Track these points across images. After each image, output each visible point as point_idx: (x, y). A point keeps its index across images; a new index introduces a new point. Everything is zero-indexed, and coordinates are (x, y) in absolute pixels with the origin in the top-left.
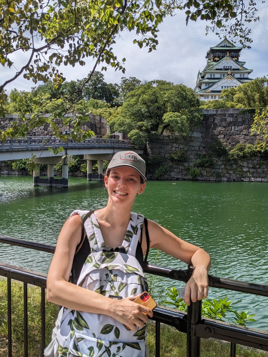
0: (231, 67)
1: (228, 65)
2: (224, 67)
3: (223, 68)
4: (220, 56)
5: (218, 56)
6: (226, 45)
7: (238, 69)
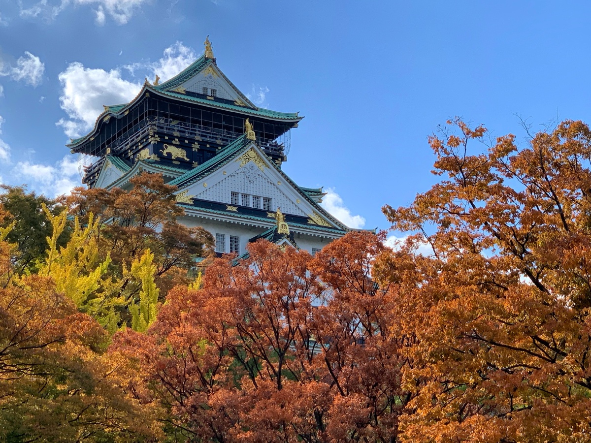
0: (267, 200)
1: (252, 191)
2: (234, 194)
3: (227, 200)
4: (192, 141)
5: (182, 139)
6: (213, 91)
7: (304, 220)
